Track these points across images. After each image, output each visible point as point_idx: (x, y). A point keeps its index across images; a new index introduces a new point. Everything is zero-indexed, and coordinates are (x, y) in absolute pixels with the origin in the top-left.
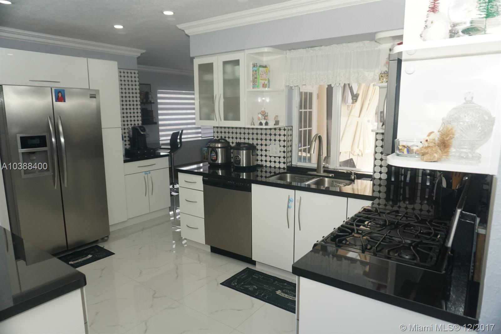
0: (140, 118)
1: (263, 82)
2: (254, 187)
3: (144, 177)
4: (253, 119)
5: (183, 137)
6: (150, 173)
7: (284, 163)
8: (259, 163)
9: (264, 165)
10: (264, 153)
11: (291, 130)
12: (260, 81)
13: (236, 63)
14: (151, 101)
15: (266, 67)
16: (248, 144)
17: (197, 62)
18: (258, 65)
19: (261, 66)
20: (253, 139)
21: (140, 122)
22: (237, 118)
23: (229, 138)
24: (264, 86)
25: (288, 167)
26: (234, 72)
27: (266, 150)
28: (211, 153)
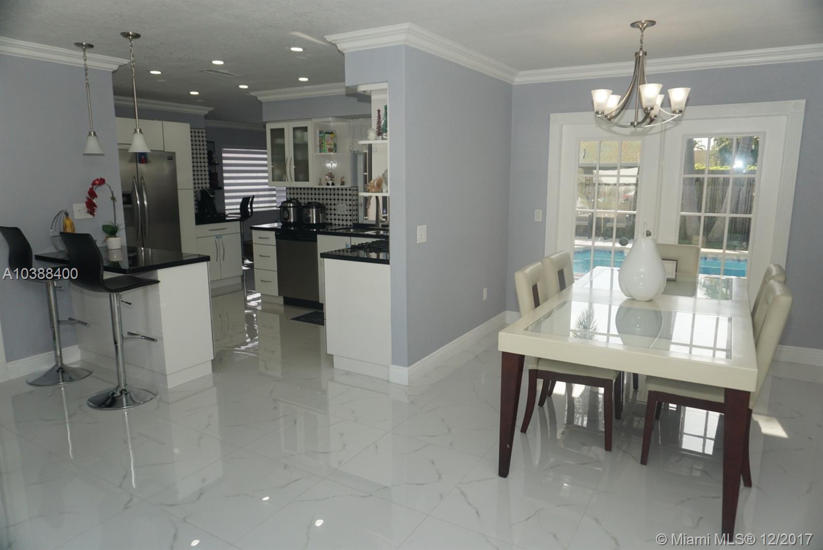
0: (208, 181)
1: (329, 147)
2: (319, 237)
3: (216, 241)
4: (320, 180)
5: (254, 206)
6: (221, 237)
7: (350, 220)
8: (329, 221)
9: (334, 223)
10: (333, 212)
11: (356, 190)
12: (326, 146)
13: (305, 129)
14: (215, 162)
15: (332, 133)
16: (319, 203)
17: (269, 127)
18: (324, 132)
19: (326, 133)
20: (323, 199)
21: (208, 185)
22: (307, 180)
23: (301, 199)
24: (330, 150)
25: (354, 224)
26: (303, 137)
27: (335, 210)
28: (283, 212)
